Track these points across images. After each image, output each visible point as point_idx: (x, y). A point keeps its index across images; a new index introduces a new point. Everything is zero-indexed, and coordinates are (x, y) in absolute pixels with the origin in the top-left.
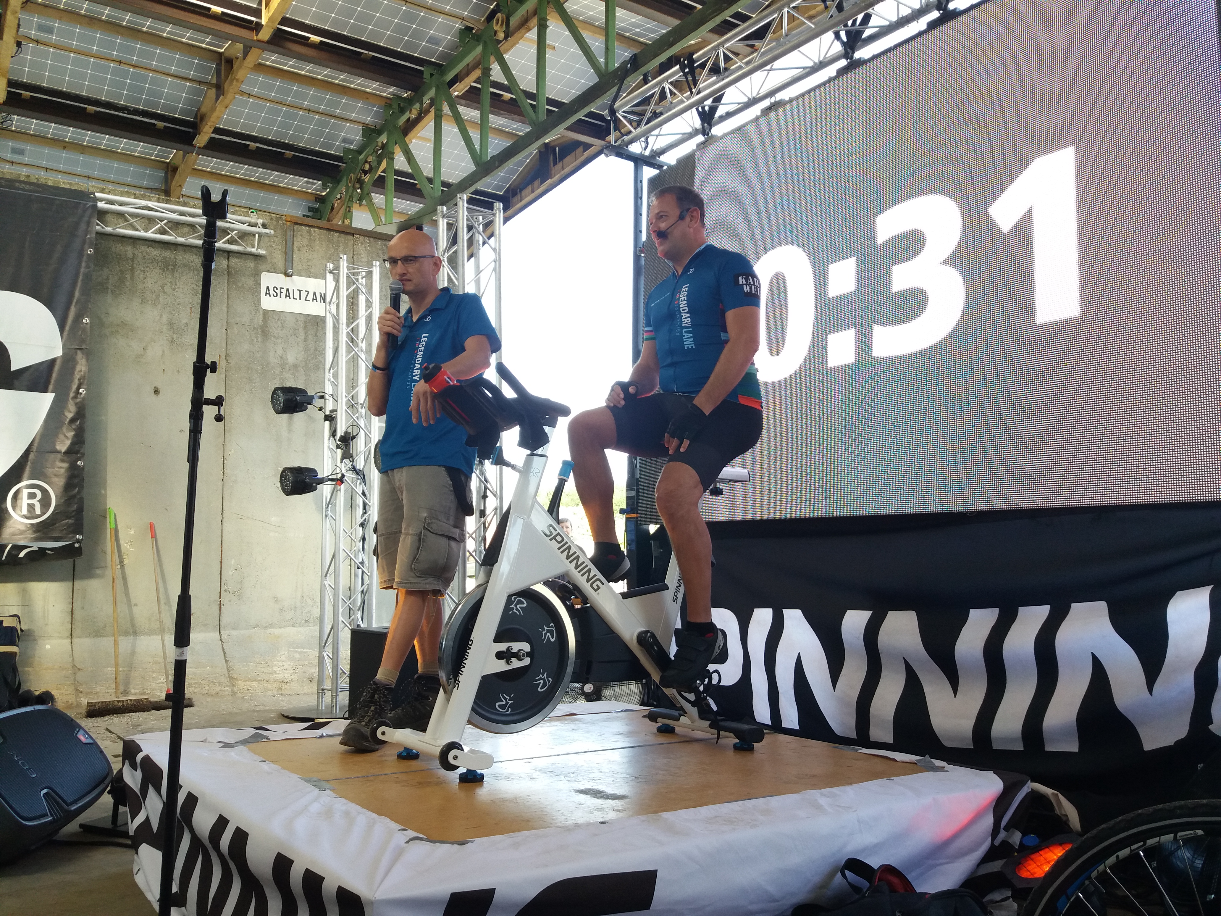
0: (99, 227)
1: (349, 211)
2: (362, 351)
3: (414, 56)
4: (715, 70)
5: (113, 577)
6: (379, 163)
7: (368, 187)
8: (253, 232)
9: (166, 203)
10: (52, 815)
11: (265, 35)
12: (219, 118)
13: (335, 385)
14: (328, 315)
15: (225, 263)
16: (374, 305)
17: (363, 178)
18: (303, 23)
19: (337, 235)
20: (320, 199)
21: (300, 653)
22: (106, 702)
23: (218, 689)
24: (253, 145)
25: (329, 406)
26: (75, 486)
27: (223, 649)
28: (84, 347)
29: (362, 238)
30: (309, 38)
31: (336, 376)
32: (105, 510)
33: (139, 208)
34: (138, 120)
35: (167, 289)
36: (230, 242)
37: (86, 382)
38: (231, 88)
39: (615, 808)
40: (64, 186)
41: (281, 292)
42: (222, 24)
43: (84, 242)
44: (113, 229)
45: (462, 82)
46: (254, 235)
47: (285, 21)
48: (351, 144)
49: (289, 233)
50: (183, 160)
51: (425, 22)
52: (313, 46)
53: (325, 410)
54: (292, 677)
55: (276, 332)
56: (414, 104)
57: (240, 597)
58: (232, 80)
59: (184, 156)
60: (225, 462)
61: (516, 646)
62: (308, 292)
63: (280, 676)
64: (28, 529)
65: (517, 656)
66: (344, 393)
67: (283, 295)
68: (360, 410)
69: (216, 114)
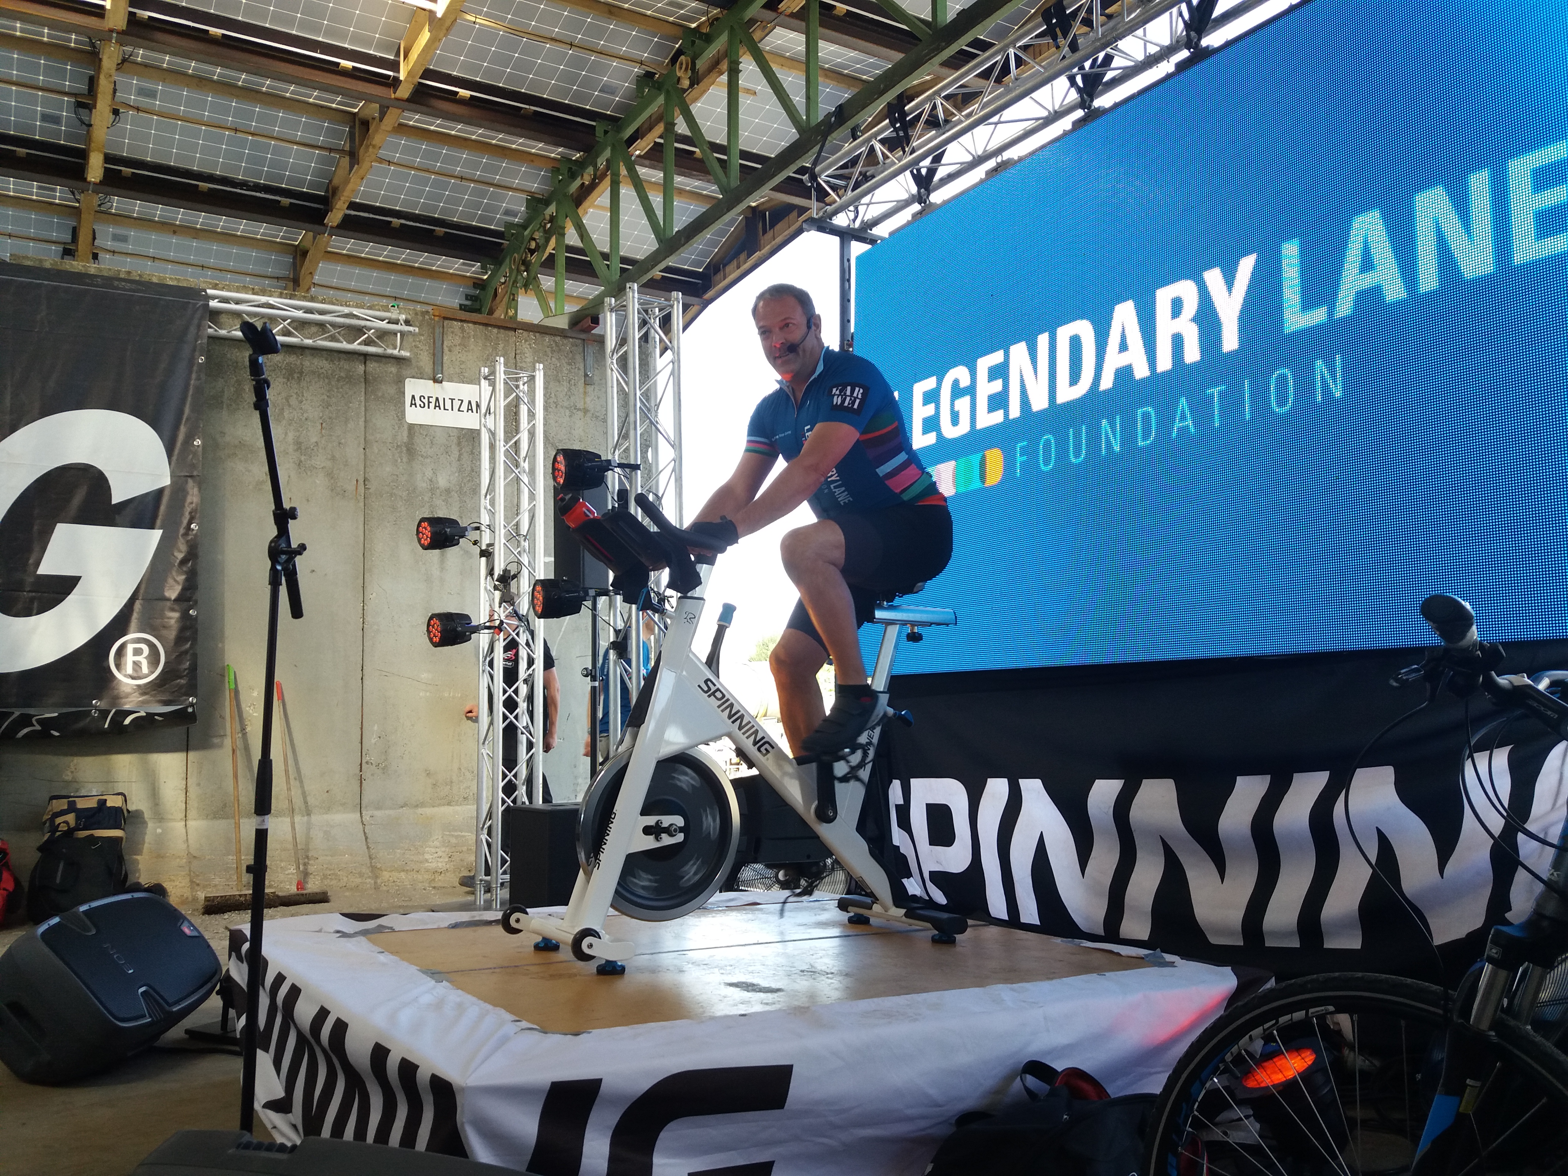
0: (212, 330)
1: (513, 299)
2: (524, 472)
3: (585, 109)
4: (933, 123)
5: (233, 747)
6: (547, 241)
7: (535, 268)
8: (394, 330)
9: (290, 299)
10: (150, 1016)
11: (404, 92)
12: (355, 192)
13: (492, 514)
14: (483, 430)
15: (361, 368)
16: (537, 416)
17: (529, 259)
18: (450, 75)
19: (495, 330)
20: (479, 285)
21: (457, 837)
22: (226, 896)
23: (359, 880)
24: (396, 222)
25: (486, 540)
26: (186, 640)
27: (365, 833)
28: (195, 473)
29: (525, 334)
30: (457, 93)
31: (492, 503)
32: (223, 668)
33: (258, 306)
34: (260, 198)
35: (293, 401)
36: (367, 343)
37: (198, 515)
38: (367, 158)
39: (764, 1001)
40: (171, 283)
41: (429, 402)
42: (354, 82)
43: (194, 350)
44: (228, 332)
45: (645, 139)
46: (396, 334)
47: (428, 74)
48: (516, 216)
49: (438, 330)
50: (313, 243)
51: (595, 68)
52: (463, 102)
53: (481, 544)
54: (448, 866)
55: (424, 450)
56: (586, 168)
57: (385, 770)
58: (367, 147)
59: (314, 238)
60: (365, 608)
61: (667, 820)
62: (462, 401)
63: (433, 865)
64: (133, 691)
65: (668, 831)
66: (503, 523)
67: (432, 405)
68: (523, 543)
69: (350, 186)
